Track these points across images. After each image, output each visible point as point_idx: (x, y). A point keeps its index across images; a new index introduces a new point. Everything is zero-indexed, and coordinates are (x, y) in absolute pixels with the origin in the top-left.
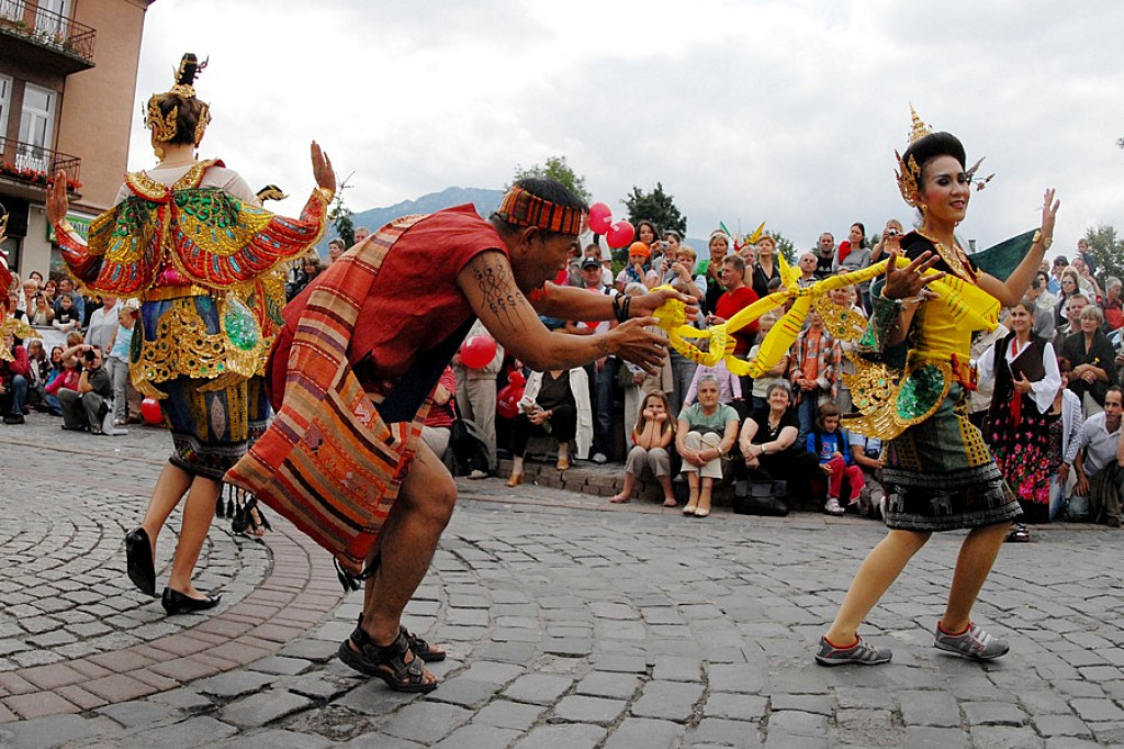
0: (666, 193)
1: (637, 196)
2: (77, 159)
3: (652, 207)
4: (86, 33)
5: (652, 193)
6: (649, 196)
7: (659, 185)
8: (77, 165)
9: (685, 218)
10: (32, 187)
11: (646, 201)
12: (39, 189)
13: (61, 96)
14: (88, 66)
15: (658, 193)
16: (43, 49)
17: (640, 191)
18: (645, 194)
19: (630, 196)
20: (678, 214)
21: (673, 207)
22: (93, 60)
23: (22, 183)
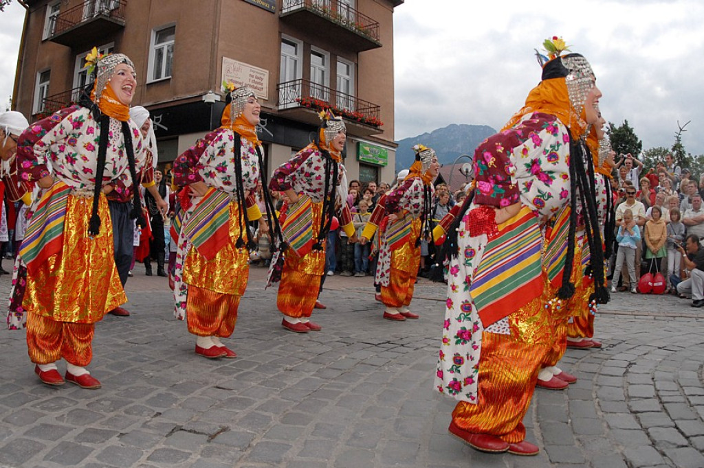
0: (630, 126)
1: (612, 128)
2: (378, 107)
3: (625, 135)
4: (373, 24)
5: (622, 126)
6: (620, 128)
7: (625, 121)
8: (378, 110)
9: (641, 141)
10: (358, 125)
11: (620, 131)
12: (362, 126)
13: (357, 65)
14: (378, 46)
15: (625, 126)
16: (353, 34)
17: (613, 125)
18: (617, 127)
19: (608, 128)
20: (636, 139)
21: (633, 135)
22: (381, 42)
23: (352, 122)
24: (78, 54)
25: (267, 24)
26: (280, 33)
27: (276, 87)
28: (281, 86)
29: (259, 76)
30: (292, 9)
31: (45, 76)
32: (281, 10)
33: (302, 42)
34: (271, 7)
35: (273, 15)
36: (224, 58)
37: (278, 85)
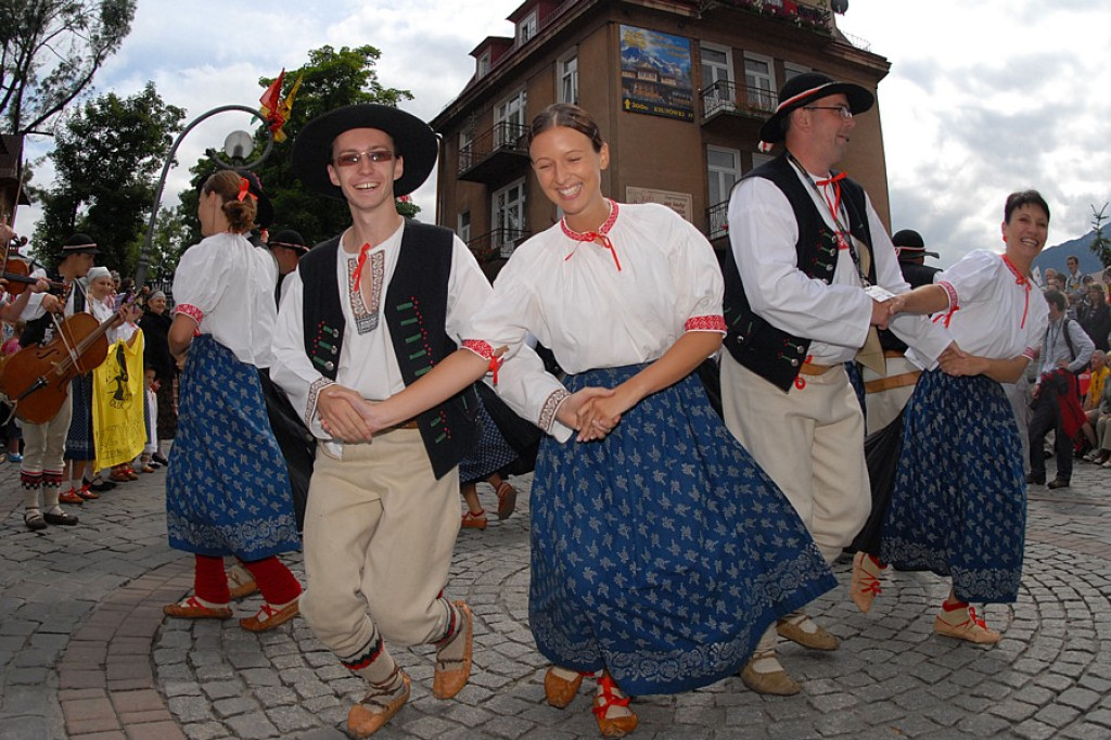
24: (494, 191)
25: (683, 136)
26: (704, 145)
27: (703, 212)
28: (711, 211)
29: (679, 202)
30: (712, 113)
31: (467, 218)
32: (703, 116)
33: (739, 152)
34: (687, 115)
35: (691, 124)
36: (628, 188)
37: (707, 210)
